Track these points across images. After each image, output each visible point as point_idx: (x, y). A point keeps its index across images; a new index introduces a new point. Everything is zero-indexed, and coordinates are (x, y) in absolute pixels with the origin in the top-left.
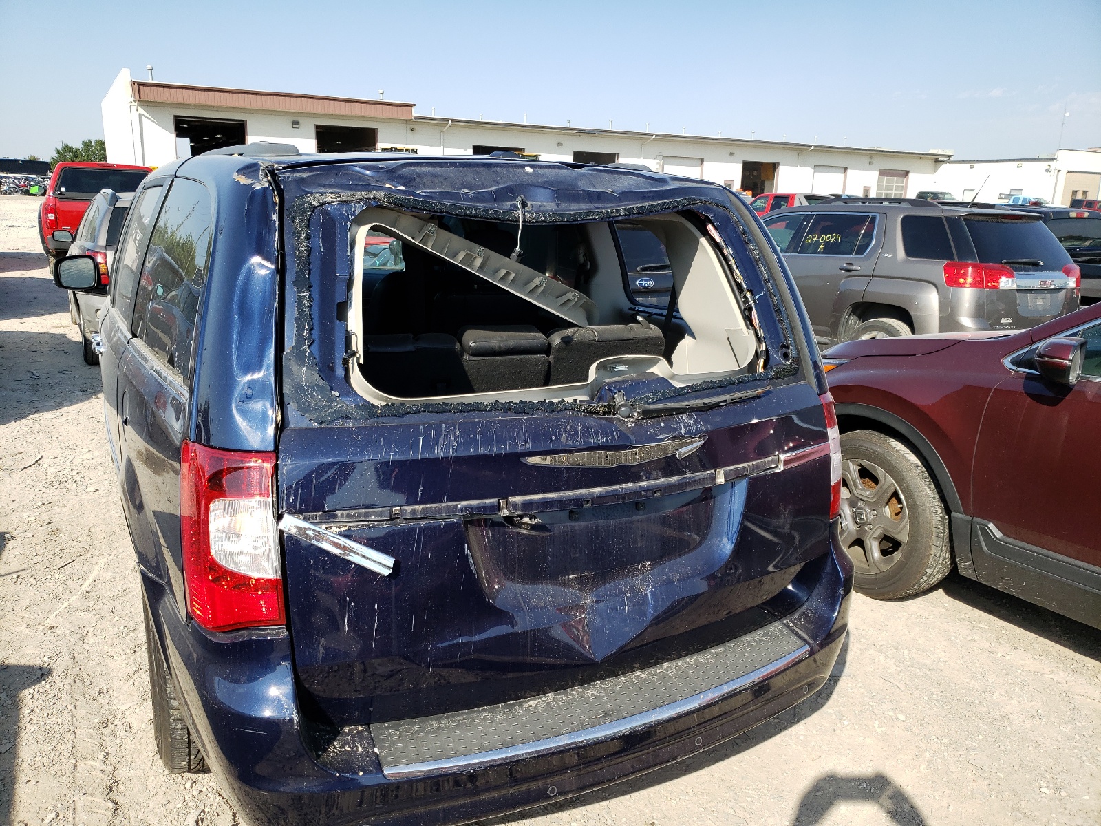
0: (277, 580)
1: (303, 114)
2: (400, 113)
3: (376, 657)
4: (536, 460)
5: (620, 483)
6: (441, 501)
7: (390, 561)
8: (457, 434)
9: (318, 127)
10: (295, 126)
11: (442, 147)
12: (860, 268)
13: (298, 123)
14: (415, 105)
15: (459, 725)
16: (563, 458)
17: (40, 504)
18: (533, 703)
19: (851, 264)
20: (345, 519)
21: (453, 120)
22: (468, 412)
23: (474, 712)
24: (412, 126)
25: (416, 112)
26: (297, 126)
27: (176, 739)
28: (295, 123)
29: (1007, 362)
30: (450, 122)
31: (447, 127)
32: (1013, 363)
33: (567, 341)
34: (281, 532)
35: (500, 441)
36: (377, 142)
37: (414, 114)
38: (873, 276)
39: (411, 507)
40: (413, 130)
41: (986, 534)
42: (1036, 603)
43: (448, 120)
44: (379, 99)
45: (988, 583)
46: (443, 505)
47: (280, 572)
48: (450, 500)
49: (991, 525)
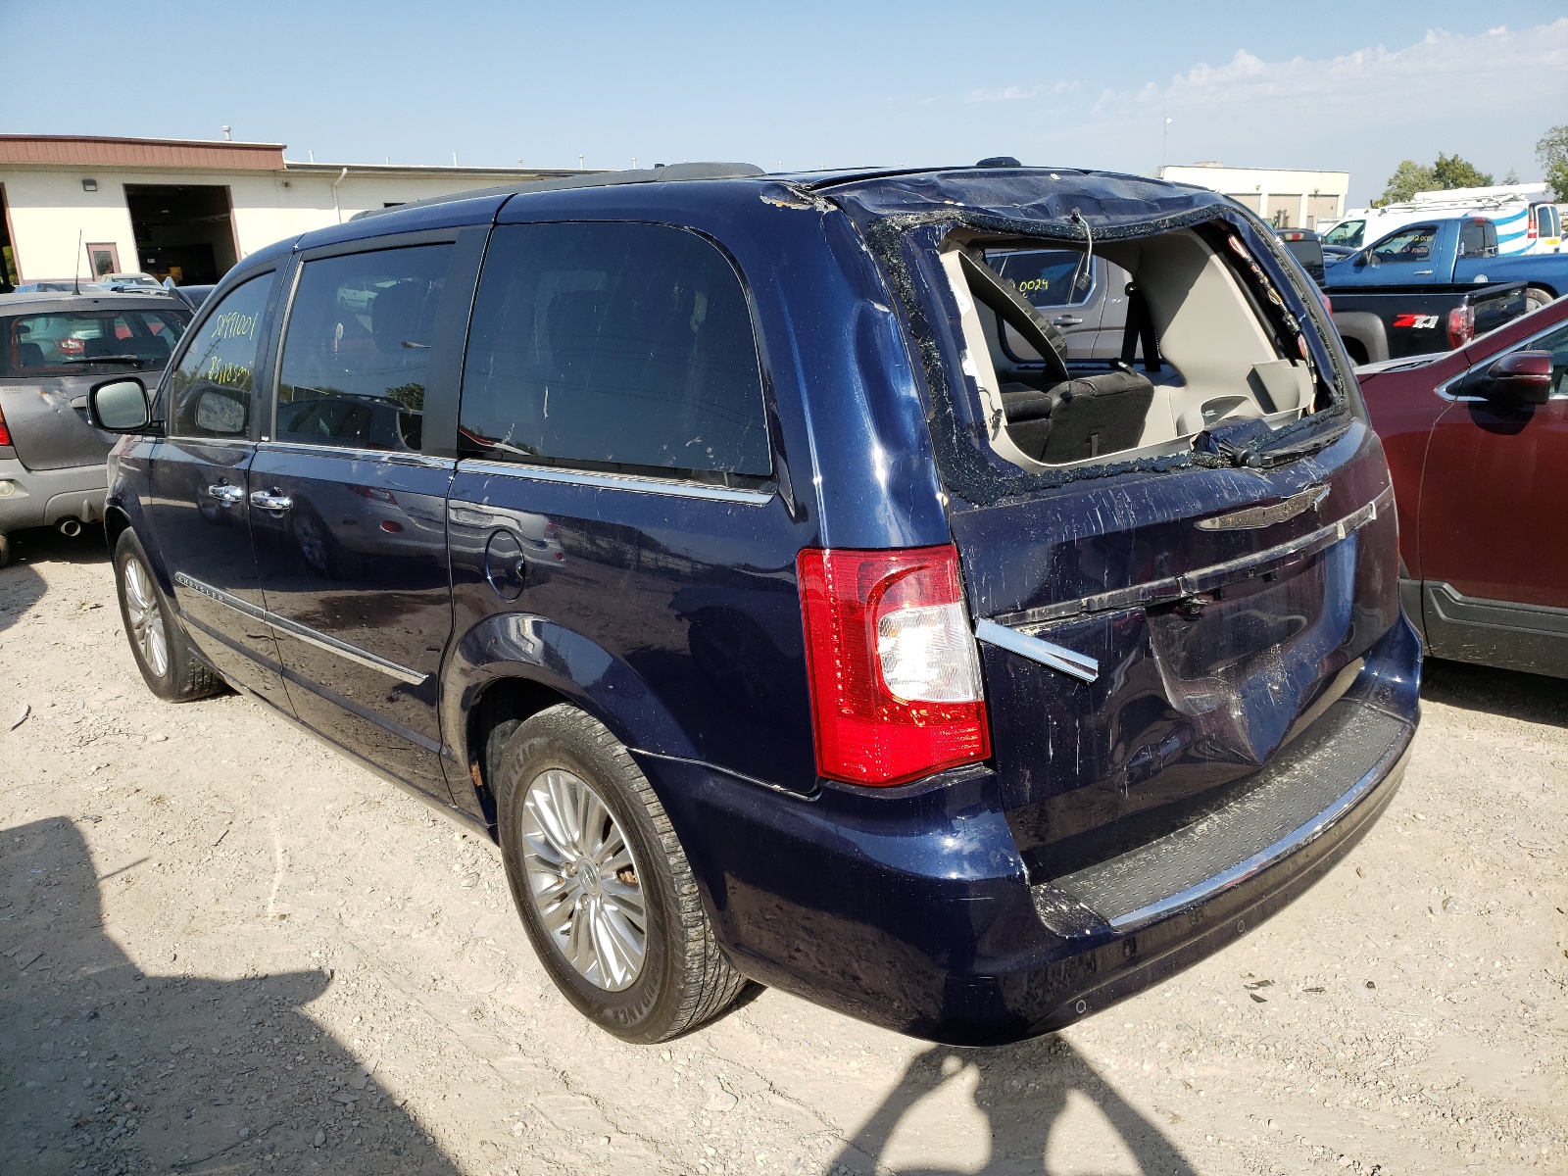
0: (978, 704)
1: (100, 169)
2: (262, 161)
3: (1082, 786)
4: (1206, 524)
5: (1272, 545)
6: (1126, 586)
7: (1093, 664)
8: (1129, 500)
9: (128, 188)
10: (88, 188)
11: (337, 208)
12: (1081, 320)
13: (93, 183)
14: (285, 147)
15: (1149, 863)
16: (1230, 518)
17: (94, 768)
18: (1203, 827)
19: (1070, 316)
20: (1037, 619)
21: (349, 168)
22: (1116, 475)
23: (1151, 847)
24: (285, 180)
25: (288, 159)
26: (93, 188)
27: (690, 983)
28: (88, 183)
29: (1442, 391)
30: (345, 170)
31: (341, 178)
32: (1450, 391)
33: (1066, 397)
34: (978, 640)
35: (1174, 505)
36: (232, 207)
37: (286, 162)
38: (1100, 329)
39: (1098, 596)
40: (287, 185)
41: (1442, 597)
42: (1509, 668)
43: (340, 168)
44: (225, 139)
45: (1445, 656)
46: (1127, 590)
47: (981, 693)
48: (1133, 584)
49: (1446, 586)
